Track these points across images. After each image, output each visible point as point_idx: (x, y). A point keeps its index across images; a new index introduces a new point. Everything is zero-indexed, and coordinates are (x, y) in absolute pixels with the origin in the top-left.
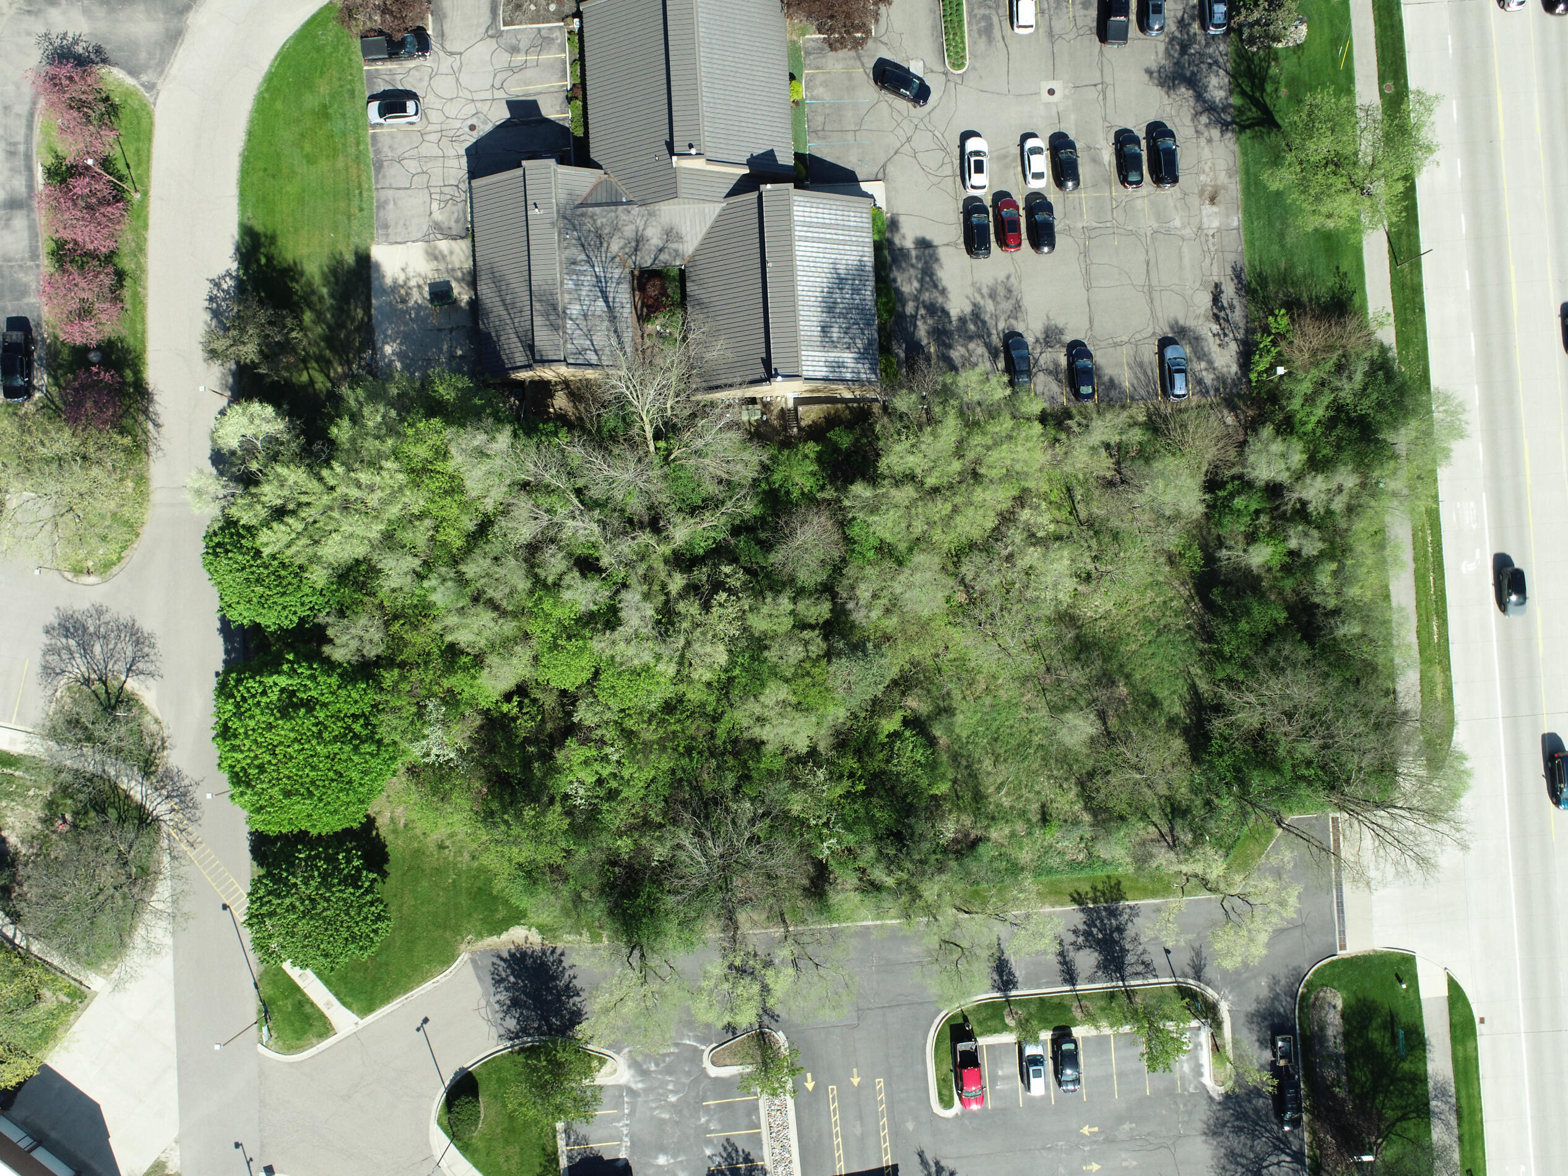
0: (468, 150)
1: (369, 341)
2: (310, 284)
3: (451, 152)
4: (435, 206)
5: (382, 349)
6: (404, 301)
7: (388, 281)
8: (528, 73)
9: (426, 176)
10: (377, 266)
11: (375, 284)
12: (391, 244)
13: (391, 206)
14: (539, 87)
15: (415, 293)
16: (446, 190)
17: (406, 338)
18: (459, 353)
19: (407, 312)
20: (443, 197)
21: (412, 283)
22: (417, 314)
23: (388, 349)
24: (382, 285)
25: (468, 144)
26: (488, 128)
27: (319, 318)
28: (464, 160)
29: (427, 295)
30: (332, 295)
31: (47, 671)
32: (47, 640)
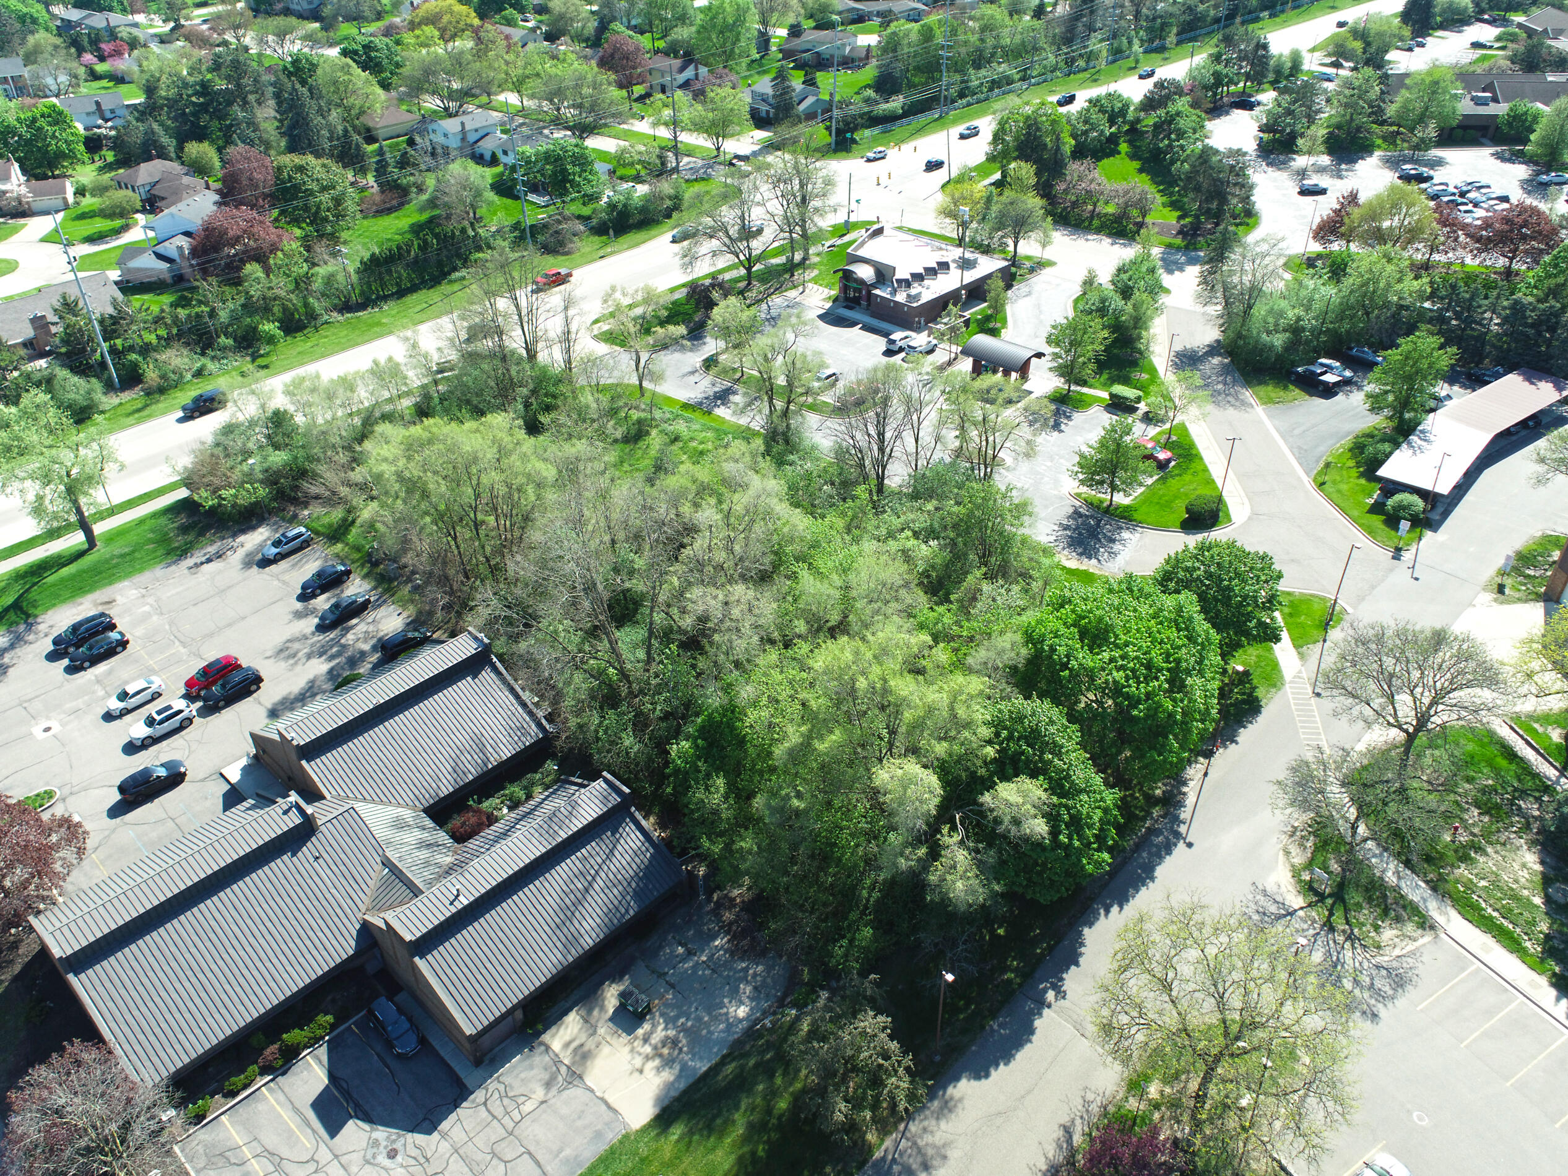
0: (429, 1132)
1: (752, 1033)
2: (746, 1139)
3: (445, 1146)
4: (528, 1107)
5: (749, 1015)
6: (675, 1042)
7: (668, 1075)
8: (271, 1140)
9: (497, 1149)
10: (658, 1100)
11: (682, 1085)
12: (615, 1111)
13: (567, 1152)
14: (286, 1115)
15: (659, 1034)
16: (498, 1111)
17: (713, 1006)
18: (680, 950)
19: (684, 1029)
20: (511, 1106)
21: (648, 1049)
22: (678, 1017)
23: (742, 1012)
24: (679, 1077)
25: (419, 1138)
26: (382, 1134)
27: (772, 1094)
28: (445, 1125)
29: (647, 1026)
30: (737, 1108)
31: (1399, 981)
32: (1380, 1008)
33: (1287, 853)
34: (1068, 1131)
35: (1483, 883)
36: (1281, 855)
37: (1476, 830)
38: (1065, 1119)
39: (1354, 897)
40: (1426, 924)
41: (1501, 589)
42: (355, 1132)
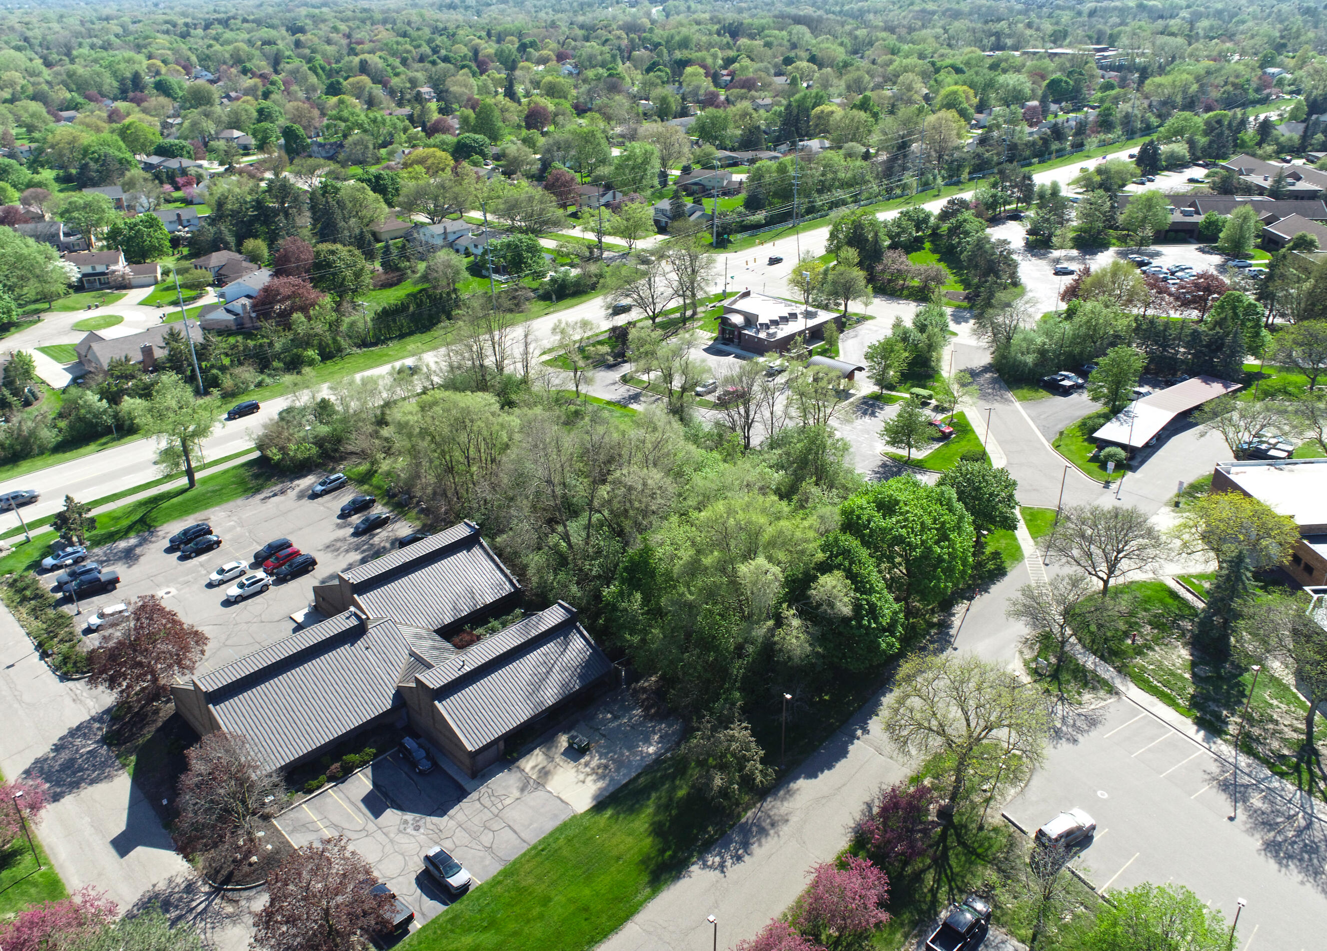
0: (442, 816)
1: (658, 761)
2: (656, 813)
3: (452, 823)
4: (508, 801)
5: (655, 753)
6: (606, 767)
7: (601, 784)
8: (336, 819)
9: (488, 824)
10: (595, 797)
11: (611, 789)
12: (567, 804)
13: (535, 825)
14: (345, 805)
15: (595, 762)
16: (488, 803)
17: (631, 747)
18: (609, 716)
19: (612, 759)
20: (497, 801)
21: (588, 770)
22: (608, 753)
23: (651, 750)
24: (608, 785)
25: (435, 819)
26: (409, 817)
27: (674, 789)
28: (452, 812)
29: (587, 758)
30: (649, 798)
31: (1092, 722)
32: (1079, 737)
33: (1021, 653)
34: (869, 806)
35: (1151, 667)
36: (1017, 654)
37: (1148, 638)
38: (868, 799)
39: (1065, 676)
40: (1112, 691)
41: (1177, 504)
42: (391, 816)
